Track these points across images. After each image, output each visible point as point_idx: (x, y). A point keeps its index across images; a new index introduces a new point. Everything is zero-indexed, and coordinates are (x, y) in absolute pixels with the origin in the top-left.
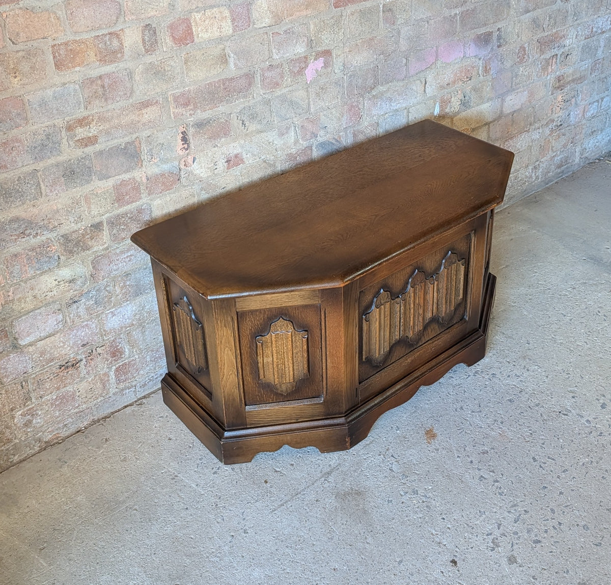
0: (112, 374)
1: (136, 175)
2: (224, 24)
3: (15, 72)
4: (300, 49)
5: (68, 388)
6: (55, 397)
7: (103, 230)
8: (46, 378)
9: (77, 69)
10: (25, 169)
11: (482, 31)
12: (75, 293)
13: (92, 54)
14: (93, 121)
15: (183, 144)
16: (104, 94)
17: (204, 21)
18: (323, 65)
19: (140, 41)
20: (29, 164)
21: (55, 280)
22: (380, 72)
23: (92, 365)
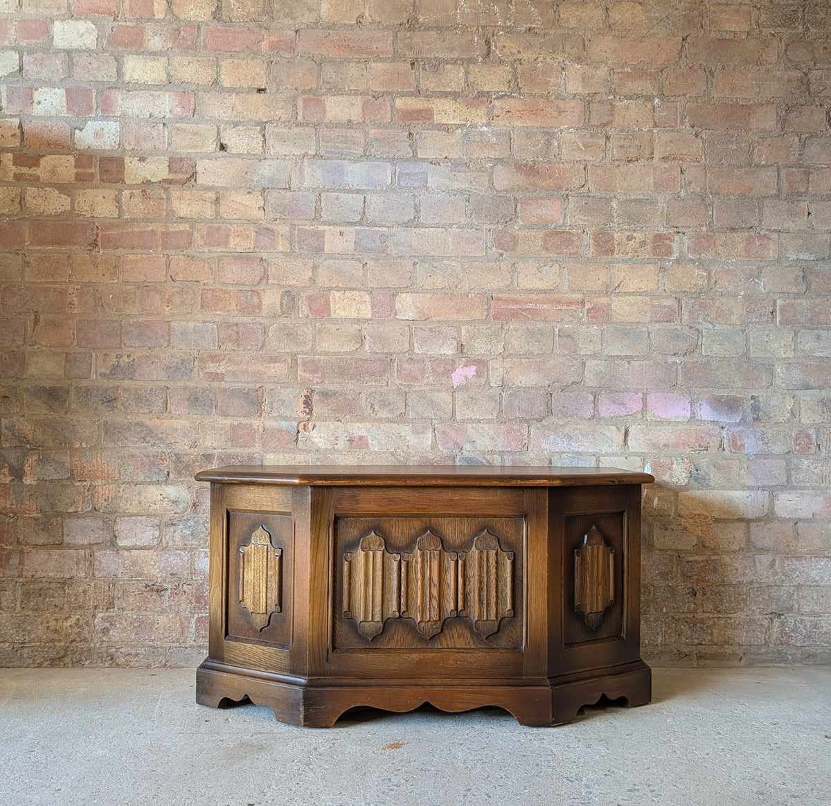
0: (193, 621)
1: (254, 422)
2: (363, 307)
3: (169, 301)
4: (448, 350)
5: (148, 613)
6: (135, 617)
7: (213, 464)
8: (132, 590)
9: (219, 312)
10: (159, 383)
11: (723, 393)
12: (176, 515)
13: (234, 304)
14: (224, 360)
15: (304, 408)
16: (237, 340)
17: (343, 300)
18: (475, 373)
19: (278, 303)
20: (162, 380)
21: (161, 495)
22: (553, 401)
23: (176, 600)
